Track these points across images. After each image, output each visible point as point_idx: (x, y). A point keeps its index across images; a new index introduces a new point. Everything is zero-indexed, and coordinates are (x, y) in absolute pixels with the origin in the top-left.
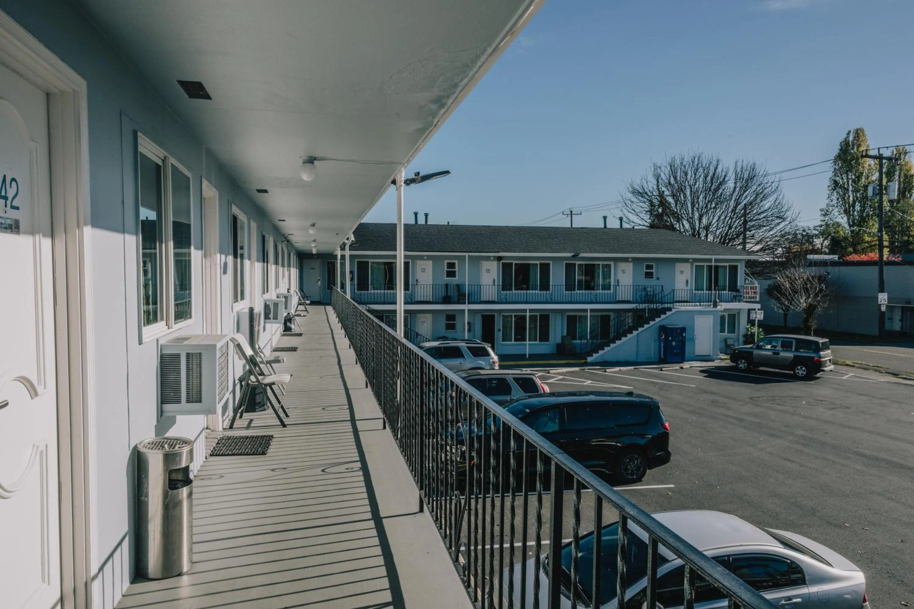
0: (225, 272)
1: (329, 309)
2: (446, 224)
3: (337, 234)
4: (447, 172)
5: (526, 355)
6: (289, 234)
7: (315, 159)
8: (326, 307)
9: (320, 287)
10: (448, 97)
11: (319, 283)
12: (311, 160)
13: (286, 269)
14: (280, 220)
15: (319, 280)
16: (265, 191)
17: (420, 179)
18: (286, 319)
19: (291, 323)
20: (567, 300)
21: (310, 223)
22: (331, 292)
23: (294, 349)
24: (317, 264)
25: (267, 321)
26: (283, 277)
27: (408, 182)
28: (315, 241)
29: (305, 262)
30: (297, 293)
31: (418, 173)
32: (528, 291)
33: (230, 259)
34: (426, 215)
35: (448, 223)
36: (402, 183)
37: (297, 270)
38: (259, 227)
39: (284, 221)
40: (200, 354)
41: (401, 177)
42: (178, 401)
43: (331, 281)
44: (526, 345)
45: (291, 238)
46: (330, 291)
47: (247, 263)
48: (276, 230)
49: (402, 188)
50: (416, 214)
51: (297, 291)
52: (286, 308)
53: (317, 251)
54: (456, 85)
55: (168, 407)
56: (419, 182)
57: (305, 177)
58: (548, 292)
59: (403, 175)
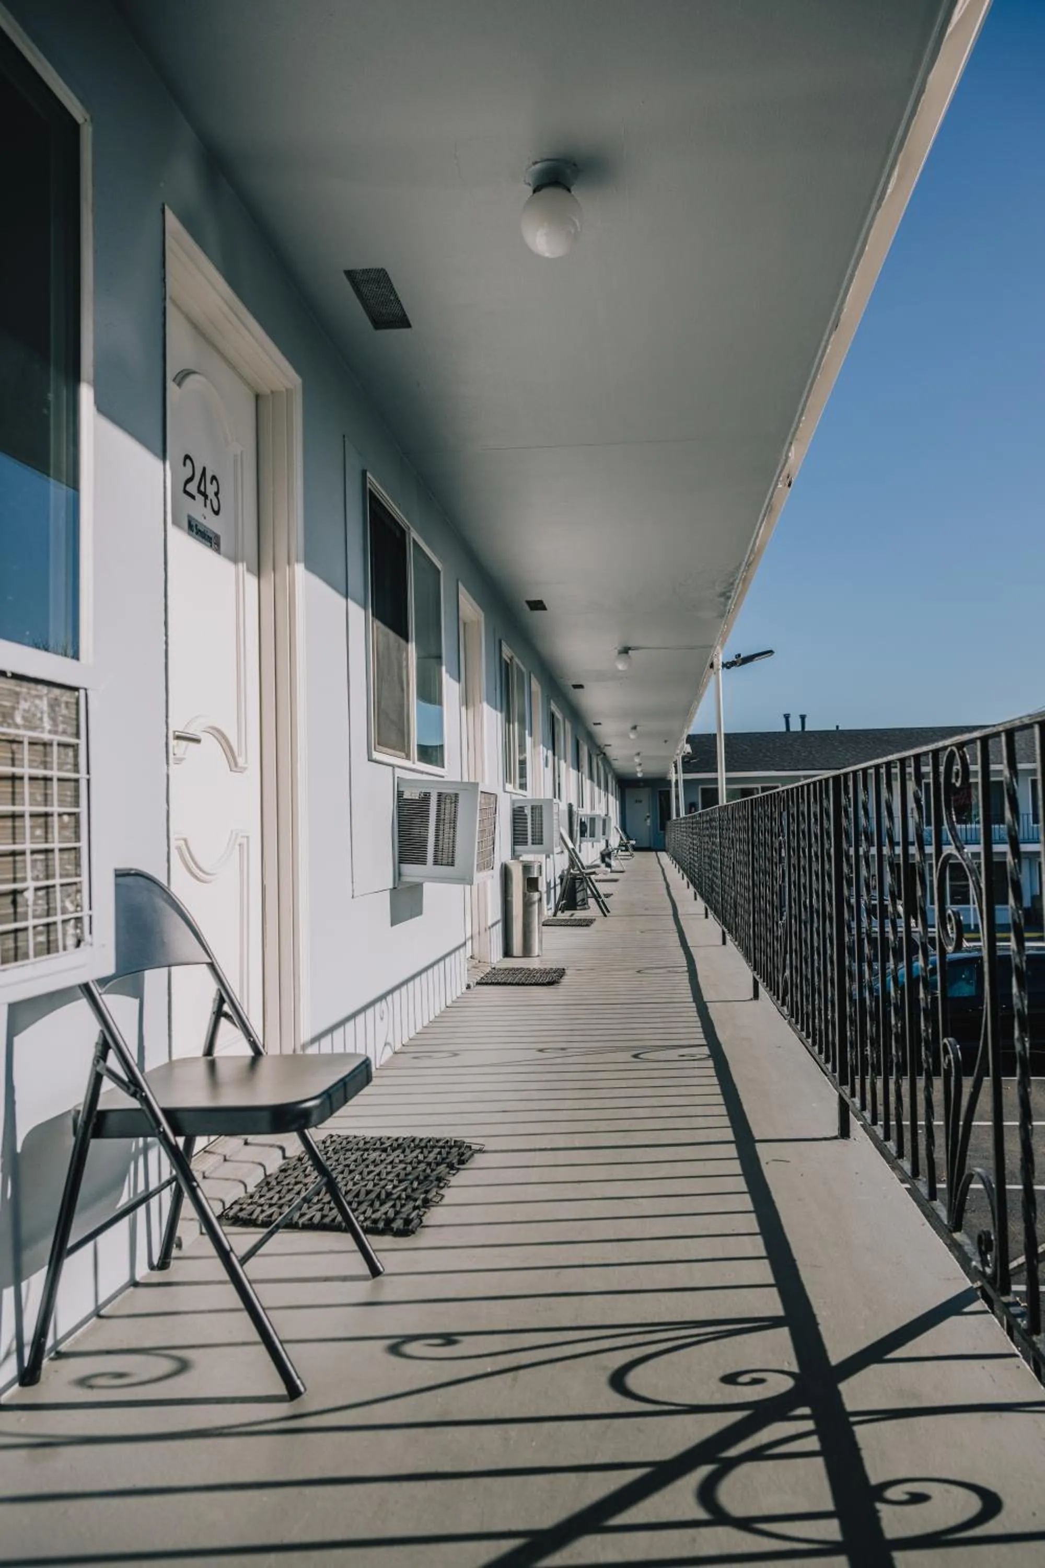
0: (547, 765)
1: (665, 857)
2: (835, 728)
3: (666, 741)
4: (770, 652)
5: (970, 925)
6: (606, 745)
7: (629, 649)
8: (659, 853)
9: (650, 827)
10: (730, 591)
11: (649, 821)
12: (626, 651)
13: (603, 793)
14: (595, 724)
15: (648, 817)
16: (581, 686)
17: (740, 661)
18: (604, 853)
19: (610, 859)
20: (1031, 837)
21: (629, 725)
22: (665, 834)
23: (616, 881)
24: (644, 794)
25: (583, 838)
26: (600, 801)
27: (727, 665)
28: (638, 754)
29: (627, 791)
30: (617, 829)
31: (739, 655)
32: (969, 826)
33: (550, 753)
34: (803, 718)
35: (837, 727)
36: (720, 667)
37: (618, 802)
38: (573, 729)
39: (600, 724)
40: (541, 806)
41: (718, 660)
42: (526, 843)
43: (665, 813)
44: (969, 910)
45: (608, 750)
46: (662, 832)
47: (562, 762)
48: (591, 737)
49: (720, 671)
50: (787, 717)
51: (618, 827)
52: (604, 834)
53: (644, 774)
54: (732, 584)
55: (517, 848)
56: (740, 665)
57: (621, 666)
58: (1002, 826)
59: (721, 657)
